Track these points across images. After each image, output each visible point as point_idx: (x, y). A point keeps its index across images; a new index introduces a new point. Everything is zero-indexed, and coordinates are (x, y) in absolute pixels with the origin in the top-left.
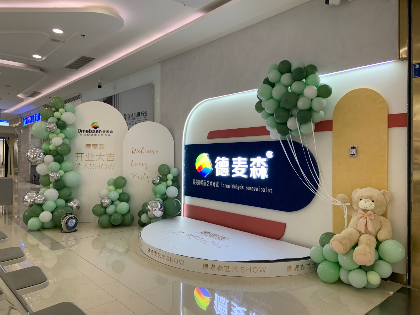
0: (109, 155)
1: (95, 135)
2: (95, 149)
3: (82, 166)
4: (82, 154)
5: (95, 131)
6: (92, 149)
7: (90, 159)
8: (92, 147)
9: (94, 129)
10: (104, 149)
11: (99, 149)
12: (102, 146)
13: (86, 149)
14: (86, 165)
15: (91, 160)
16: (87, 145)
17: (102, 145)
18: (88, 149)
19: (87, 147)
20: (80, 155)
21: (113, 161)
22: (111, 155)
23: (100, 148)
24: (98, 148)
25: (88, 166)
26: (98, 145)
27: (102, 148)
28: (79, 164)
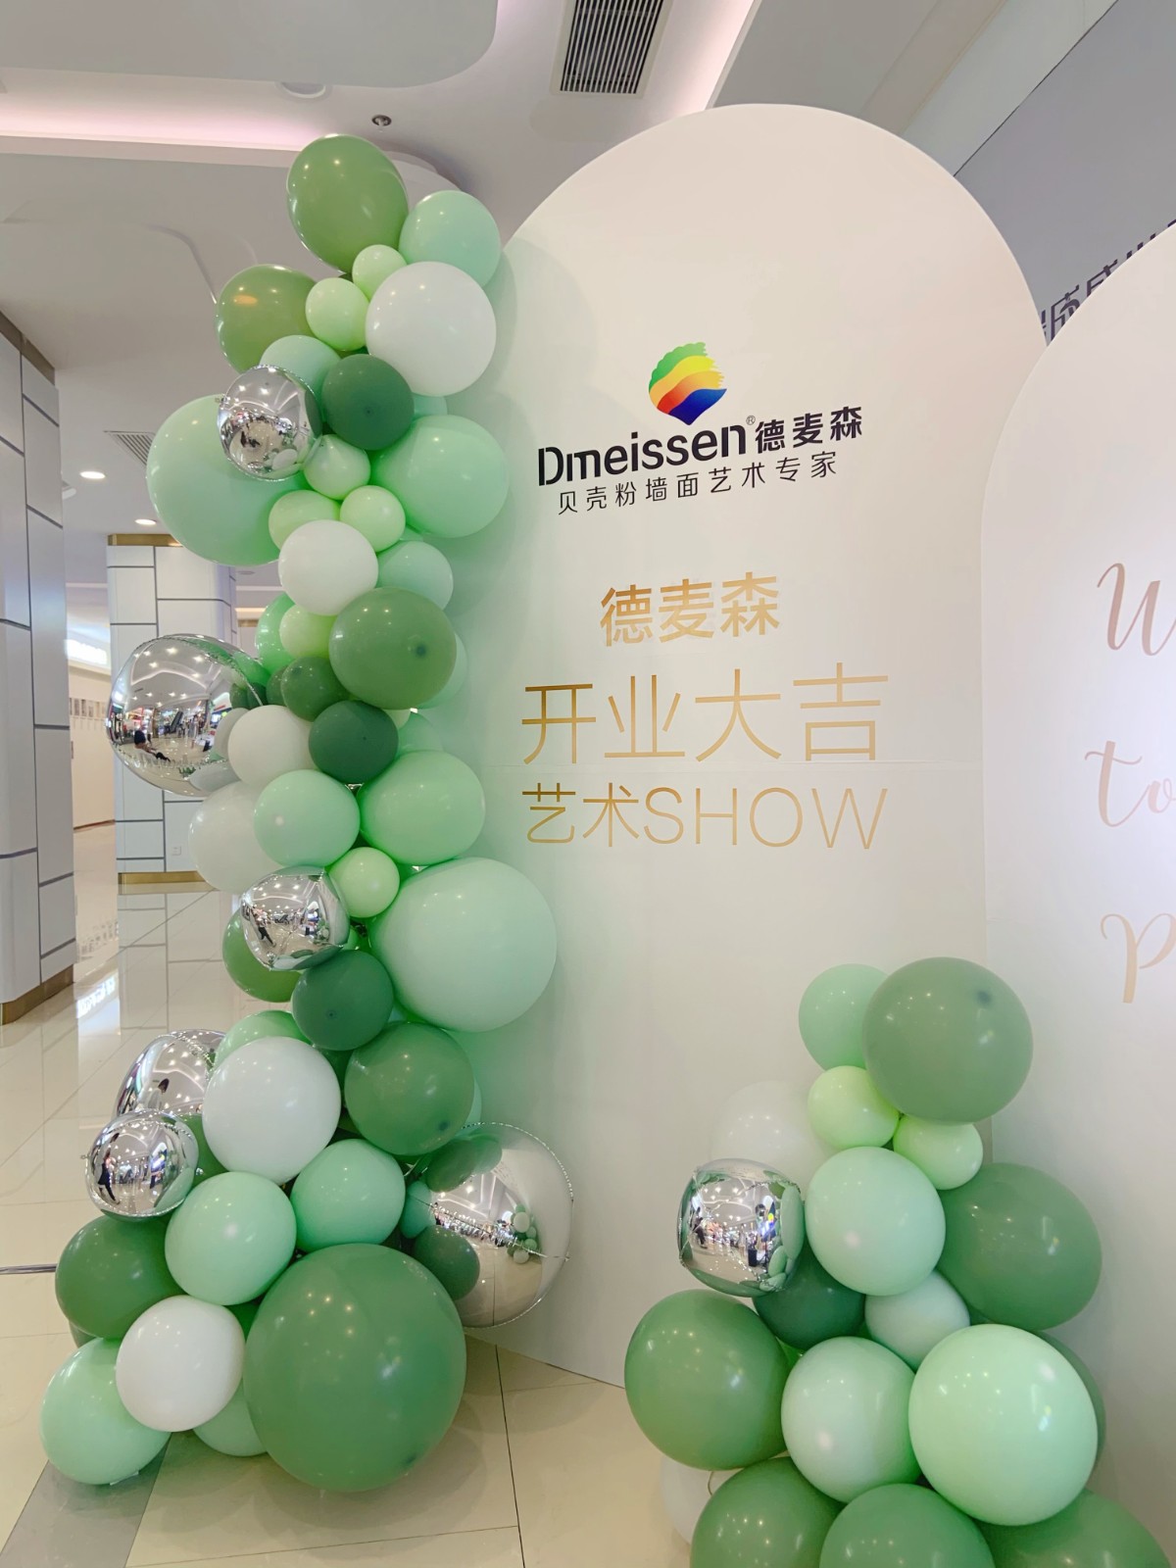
0: (829, 693)
1: (688, 487)
2: (688, 631)
3: (578, 814)
4: (574, 688)
5: (688, 447)
6: (663, 639)
7: (644, 745)
8: (657, 619)
9: (675, 426)
10: (775, 624)
11: (724, 628)
12: (757, 596)
13: (609, 643)
14: (611, 802)
15: (655, 754)
16: (614, 600)
17: (749, 582)
18: (626, 639)
19: (614, 617)
20: (559, 702)
21: (871, 751)
22: (850, 692)
23: (735, 617)
24: (717, 617)
25: (635, 814)
26: (717, 593)
27: (750, 616)
28: (558, 793)
